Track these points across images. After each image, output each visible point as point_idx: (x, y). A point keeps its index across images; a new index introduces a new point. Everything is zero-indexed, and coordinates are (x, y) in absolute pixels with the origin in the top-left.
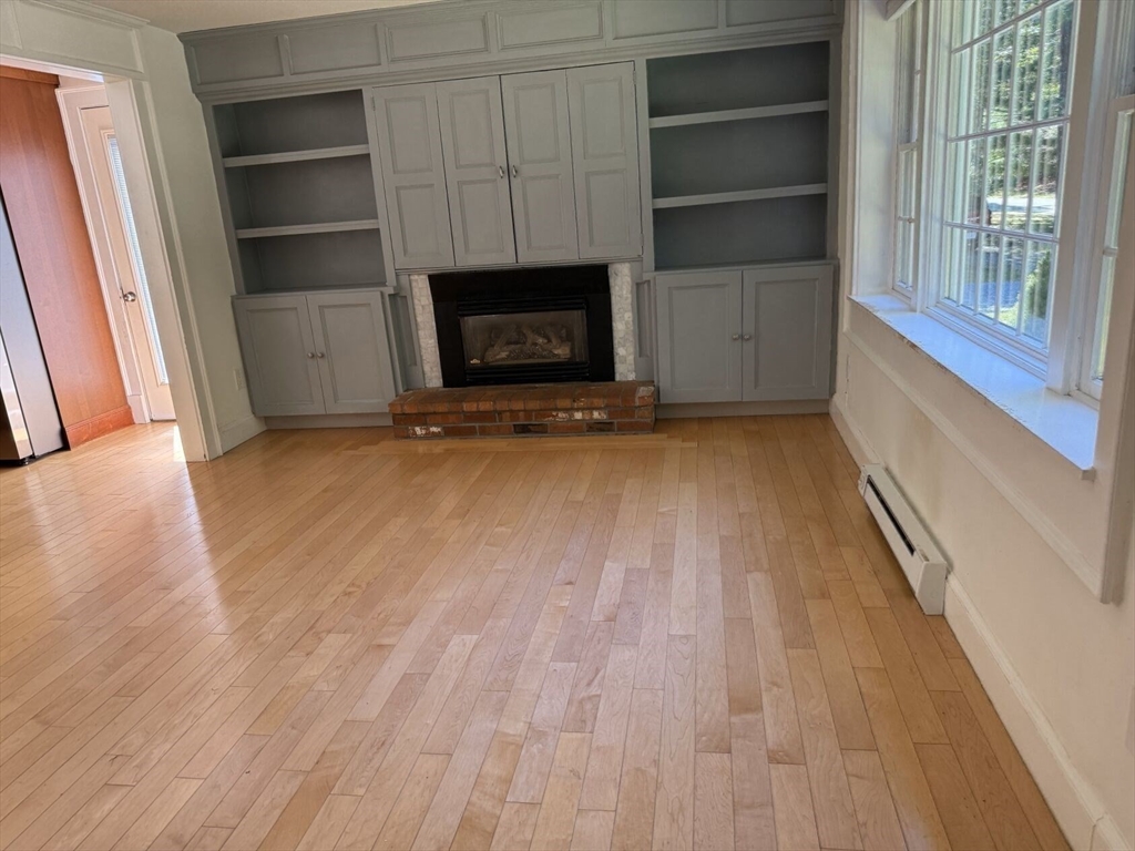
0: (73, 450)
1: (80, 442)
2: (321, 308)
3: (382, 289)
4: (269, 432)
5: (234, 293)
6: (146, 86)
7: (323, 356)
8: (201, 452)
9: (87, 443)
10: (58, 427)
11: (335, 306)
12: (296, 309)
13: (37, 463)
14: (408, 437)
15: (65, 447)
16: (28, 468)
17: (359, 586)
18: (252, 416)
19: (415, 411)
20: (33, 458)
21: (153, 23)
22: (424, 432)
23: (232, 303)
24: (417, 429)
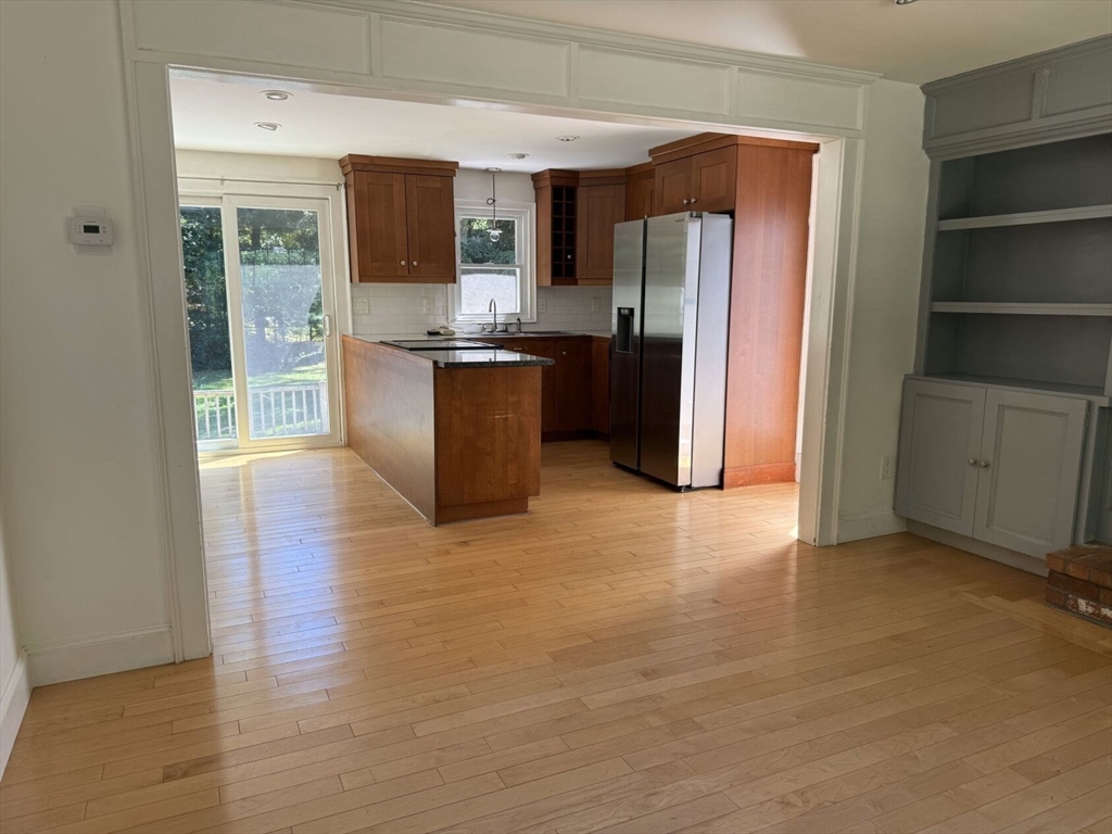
0: (725, 490)
1: (734, 485)
2: (1002, 408)
3: (1090, 397)
4: (907, 535)
5: (911, 371)
6: (861, 144)
7: (987, 466)
8: (812, 534)
9: (741, 488)
10: (720, 466)
11: (1019, 409)
12: (971, 402)
13: (691, 494)
14: (1064, 607)
15: (720, 486)
16: (682, 495)
17: (806, 802)
18: (890, 512)
19: (1086, 578)
20: (689, 488)
21: (886, 77)
22: (1090, 610)
23: (904, 383)
24: (1082, 603)
